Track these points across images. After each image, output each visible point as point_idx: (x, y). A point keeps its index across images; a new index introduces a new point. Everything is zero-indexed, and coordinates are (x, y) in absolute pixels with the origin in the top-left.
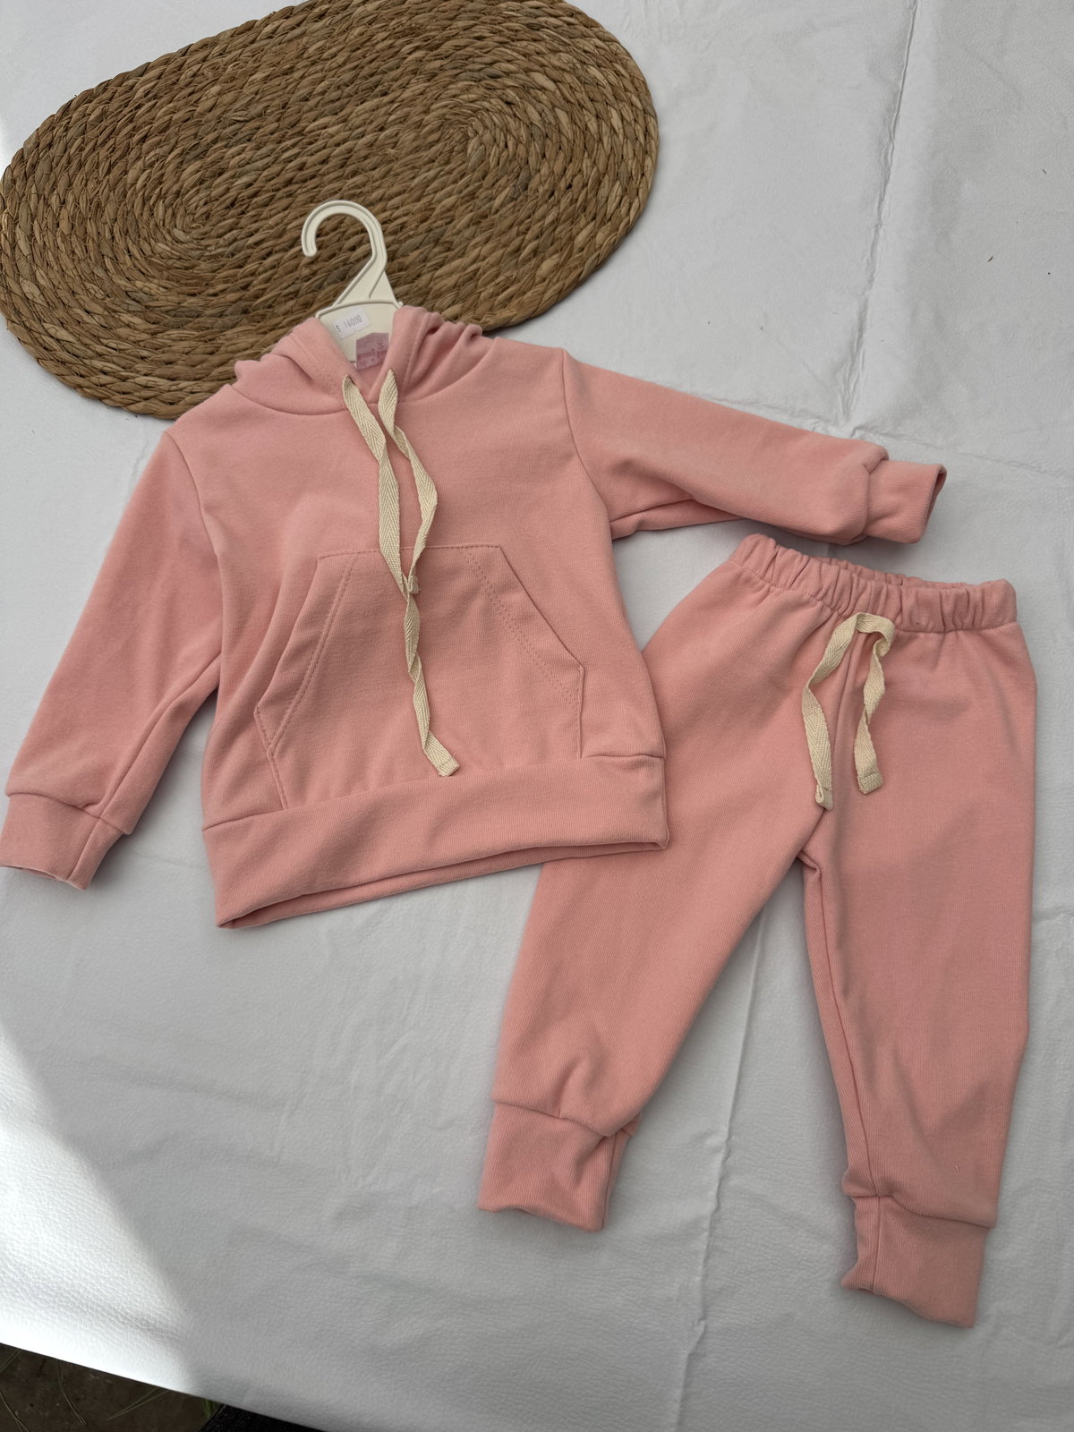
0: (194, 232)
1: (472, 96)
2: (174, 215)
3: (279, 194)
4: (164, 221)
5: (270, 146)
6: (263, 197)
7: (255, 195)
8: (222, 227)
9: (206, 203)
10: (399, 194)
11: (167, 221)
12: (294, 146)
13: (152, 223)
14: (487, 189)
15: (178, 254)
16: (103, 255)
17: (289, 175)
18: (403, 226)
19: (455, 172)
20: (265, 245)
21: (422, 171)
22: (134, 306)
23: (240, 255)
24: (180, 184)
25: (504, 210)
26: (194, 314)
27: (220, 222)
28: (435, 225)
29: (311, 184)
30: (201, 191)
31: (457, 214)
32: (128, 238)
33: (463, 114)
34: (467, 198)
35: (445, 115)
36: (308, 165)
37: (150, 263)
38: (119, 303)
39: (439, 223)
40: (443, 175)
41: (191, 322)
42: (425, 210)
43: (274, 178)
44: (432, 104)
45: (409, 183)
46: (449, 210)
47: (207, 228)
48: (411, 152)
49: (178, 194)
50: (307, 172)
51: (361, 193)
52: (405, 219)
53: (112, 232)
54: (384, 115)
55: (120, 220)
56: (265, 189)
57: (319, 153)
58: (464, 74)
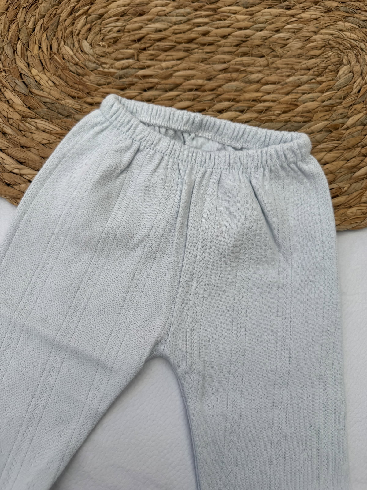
0: (98, 48)
1: (354, 36)
2: (90, 29)
3: (180, 47)
4: (80, 31)
5: (188, 10)
6: (166, 44)
7: (160, 40)
8: (122, 53)
9: (119, 31)
10: (274, 83)
11: (83, 32)
12: (206, 16)
13: (70, 29)
14: (345, 108)
15: (77, 60)
16: (19, 39)
17: (193, 35)
18: (268, 109)
19: (324, 85)
20: (151, 80)
21: (298, 73)
22: (21, 88)
23: (126, 80)
24: (106, 9)
25: (353, 129)
26: (66, 113)
27: (123, 48)
28: (295, 119)
29: (208, 49)
30: (120, 21)
31: (315, 118)
32: (45, 33)
33: (344, 45)
34: (326, 108)
35: (330, 40)
36: (211, 34)
37: (51, 58)
38: (10, 81)
39: (299, 119)
40: (313, 83)
41: (60, 119)
42: (291, 104)
43: (181, 33)
44: (322, 29)
45: (285, 78)
46: (309, 112)
47: (110, 50)
48: (294, 56)
49: (101, 16)
50: (208, 39)
51: (244, 70)
52: (271, 104)
53: (35, 23)
54: (283, 22)
55: (46, 19)
56: (170, 38)
57: (222, 29)
58: (352, 18)
